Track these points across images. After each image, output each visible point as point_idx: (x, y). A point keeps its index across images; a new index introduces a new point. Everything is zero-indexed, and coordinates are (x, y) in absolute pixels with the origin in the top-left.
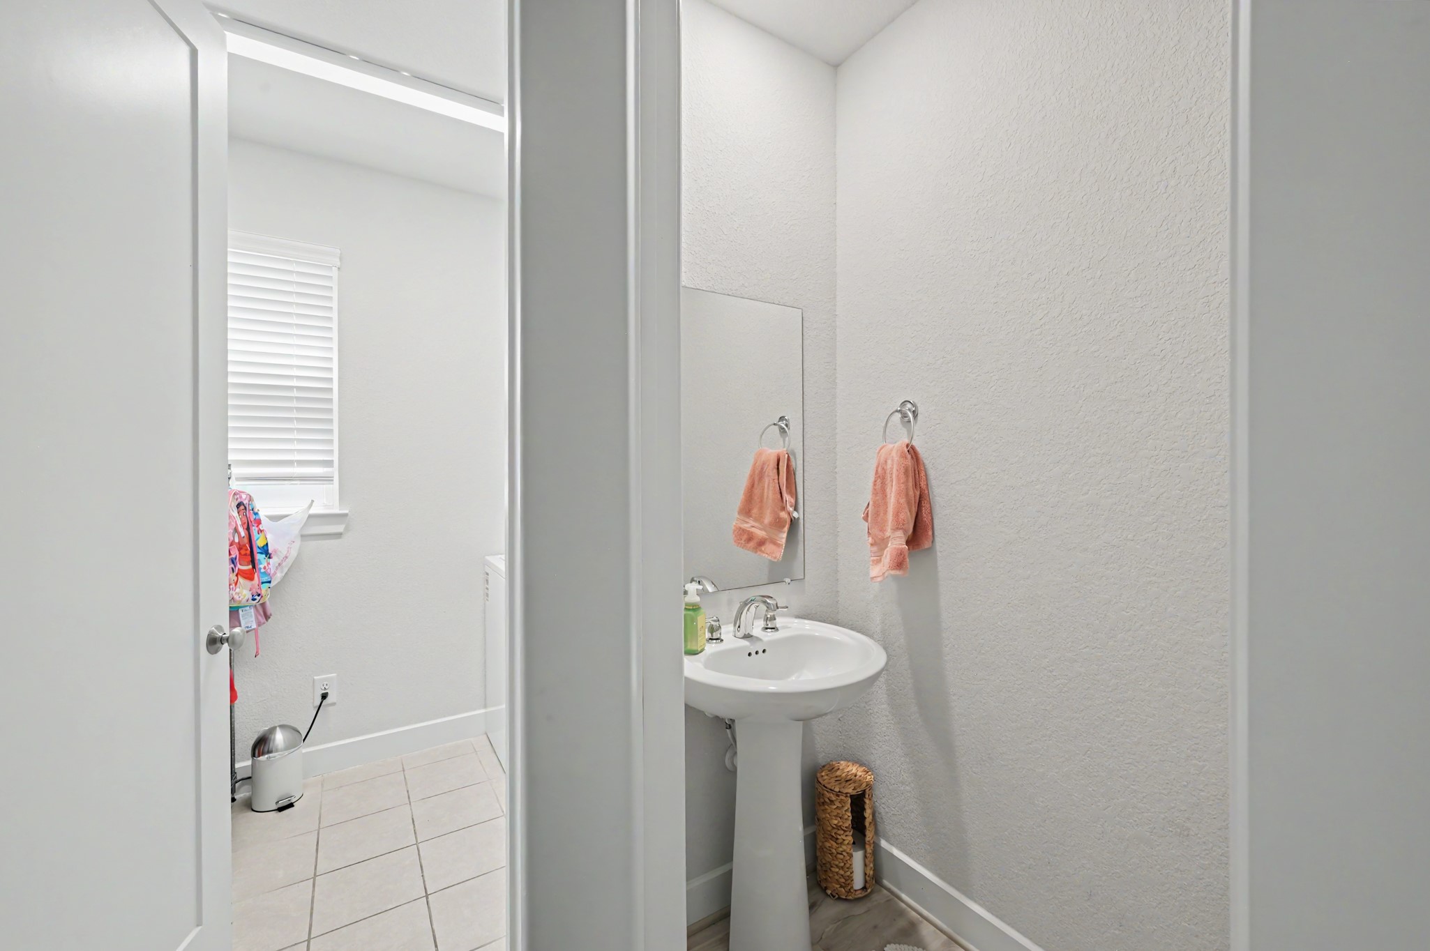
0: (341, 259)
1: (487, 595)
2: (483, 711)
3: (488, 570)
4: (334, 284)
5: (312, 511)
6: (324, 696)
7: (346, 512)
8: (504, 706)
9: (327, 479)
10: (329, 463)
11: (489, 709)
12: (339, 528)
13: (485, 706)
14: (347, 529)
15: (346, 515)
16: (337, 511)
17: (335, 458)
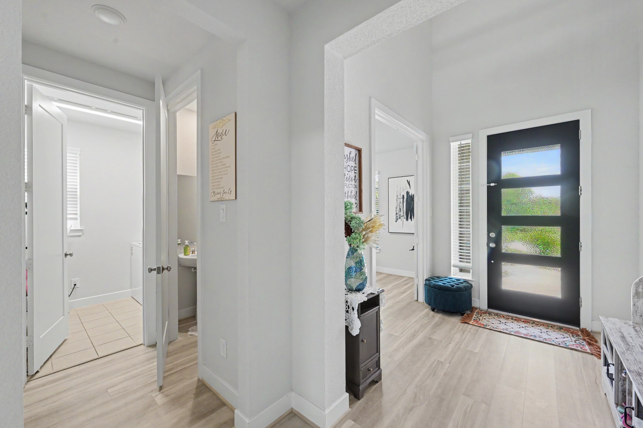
0: (81, 152)
1: (132, 254)
2: (131, 290)
3: (132, 246)
4: (78, 159)
5: (72, 229)
6: (75, 285)
7: (83, 229)
8: (142, 287)
9: (76, 219)
10: (76, 214)
11: (132, 289)
12: (80, 234)
13: (131, 289)
14: (82, 234)
15: (82, 230)
16: (79, 228)
17: (78, 212)
